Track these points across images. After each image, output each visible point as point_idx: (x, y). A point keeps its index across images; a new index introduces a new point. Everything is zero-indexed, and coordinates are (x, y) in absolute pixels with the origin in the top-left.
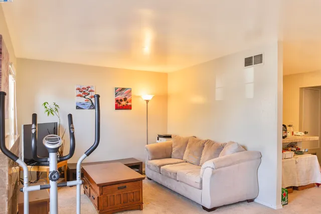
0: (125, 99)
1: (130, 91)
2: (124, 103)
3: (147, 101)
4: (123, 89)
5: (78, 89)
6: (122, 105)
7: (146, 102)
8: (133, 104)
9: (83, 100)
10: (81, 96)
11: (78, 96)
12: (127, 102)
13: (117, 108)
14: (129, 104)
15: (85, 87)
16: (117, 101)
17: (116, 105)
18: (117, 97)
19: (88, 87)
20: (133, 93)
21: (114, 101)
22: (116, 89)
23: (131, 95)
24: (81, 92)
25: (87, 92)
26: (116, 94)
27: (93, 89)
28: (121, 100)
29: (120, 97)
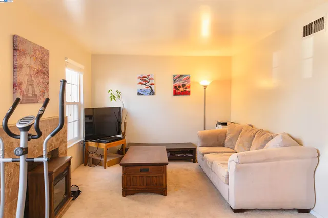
0: (184, 85)
1: (189, 78)
2: (182, 89)
3: (205, 87)
4: (181, 76)
5: (140, 78)
6: (181, 90)
7: (203, 88)
8: (192, 90)
9: (143, 87)
10: (142, 84)
11: (139, 84)
12: (186, 88)
13: (175, 94)
14: (188, 90)
15: (146, 75)
16: (175, 87)
17: (174, 92)
18: (175, 84)
19: (149, 76)
20: (191, 79)
21: (173, 87)
22: (174, 76)
23: (189, 82)
24: (142, 80)
25: (147, 80)
26: (174, 81)
27: (152, 77)
28: (180, 87)
29: (178, 83)
